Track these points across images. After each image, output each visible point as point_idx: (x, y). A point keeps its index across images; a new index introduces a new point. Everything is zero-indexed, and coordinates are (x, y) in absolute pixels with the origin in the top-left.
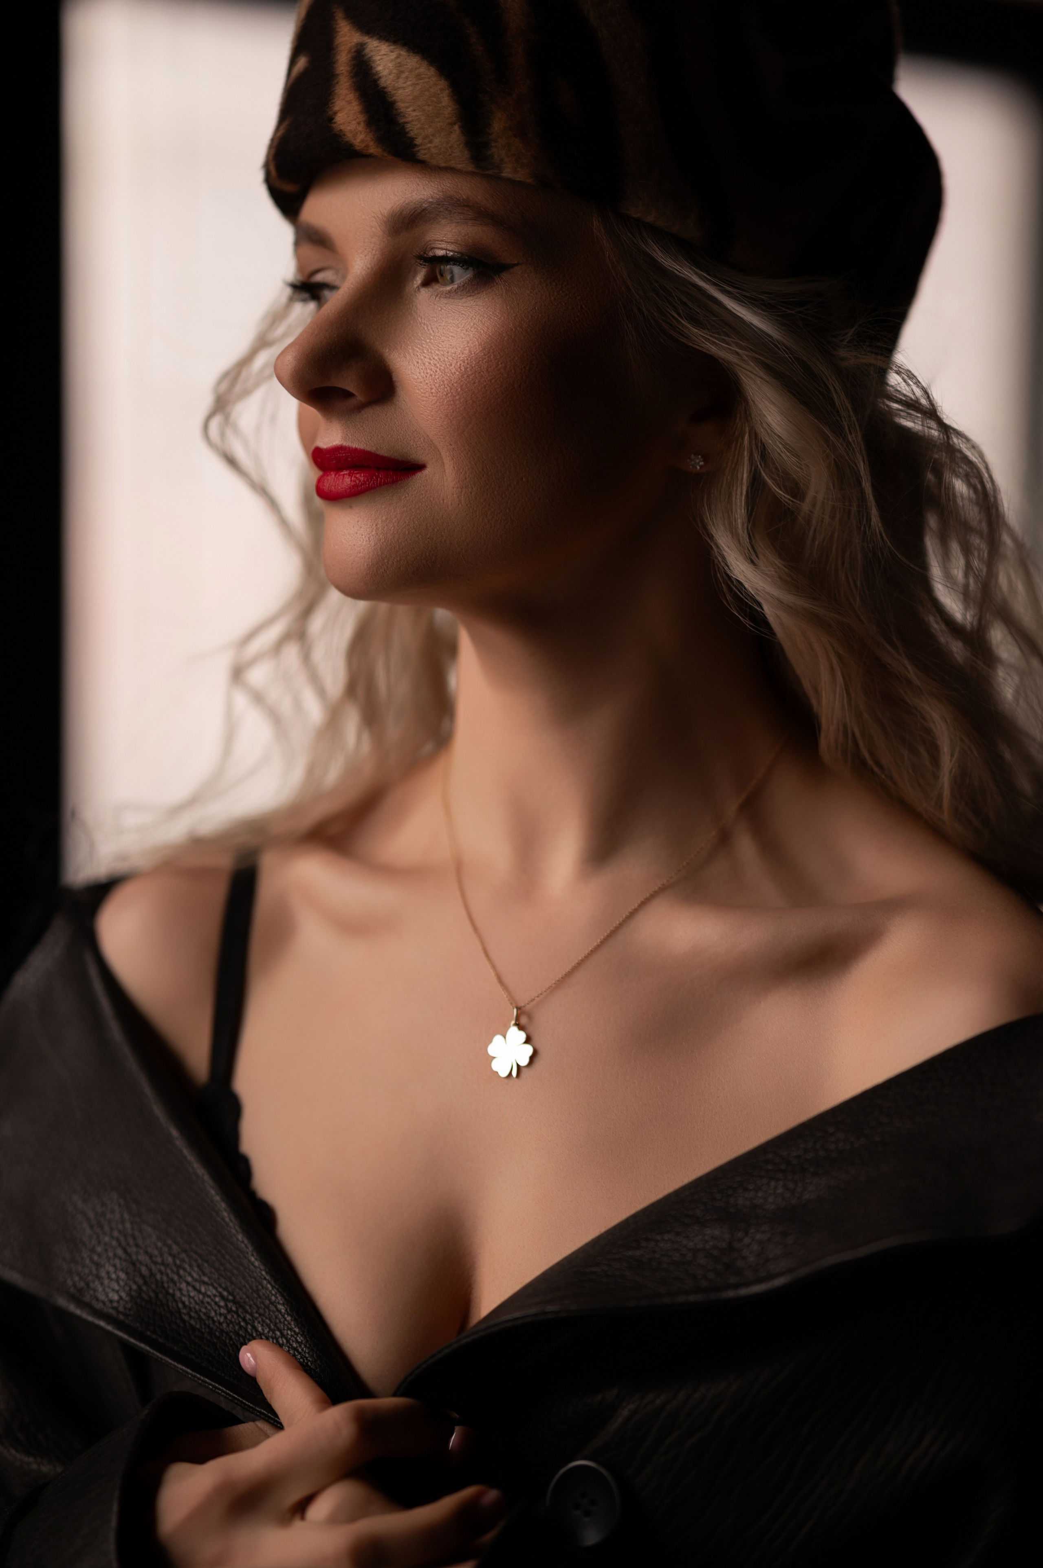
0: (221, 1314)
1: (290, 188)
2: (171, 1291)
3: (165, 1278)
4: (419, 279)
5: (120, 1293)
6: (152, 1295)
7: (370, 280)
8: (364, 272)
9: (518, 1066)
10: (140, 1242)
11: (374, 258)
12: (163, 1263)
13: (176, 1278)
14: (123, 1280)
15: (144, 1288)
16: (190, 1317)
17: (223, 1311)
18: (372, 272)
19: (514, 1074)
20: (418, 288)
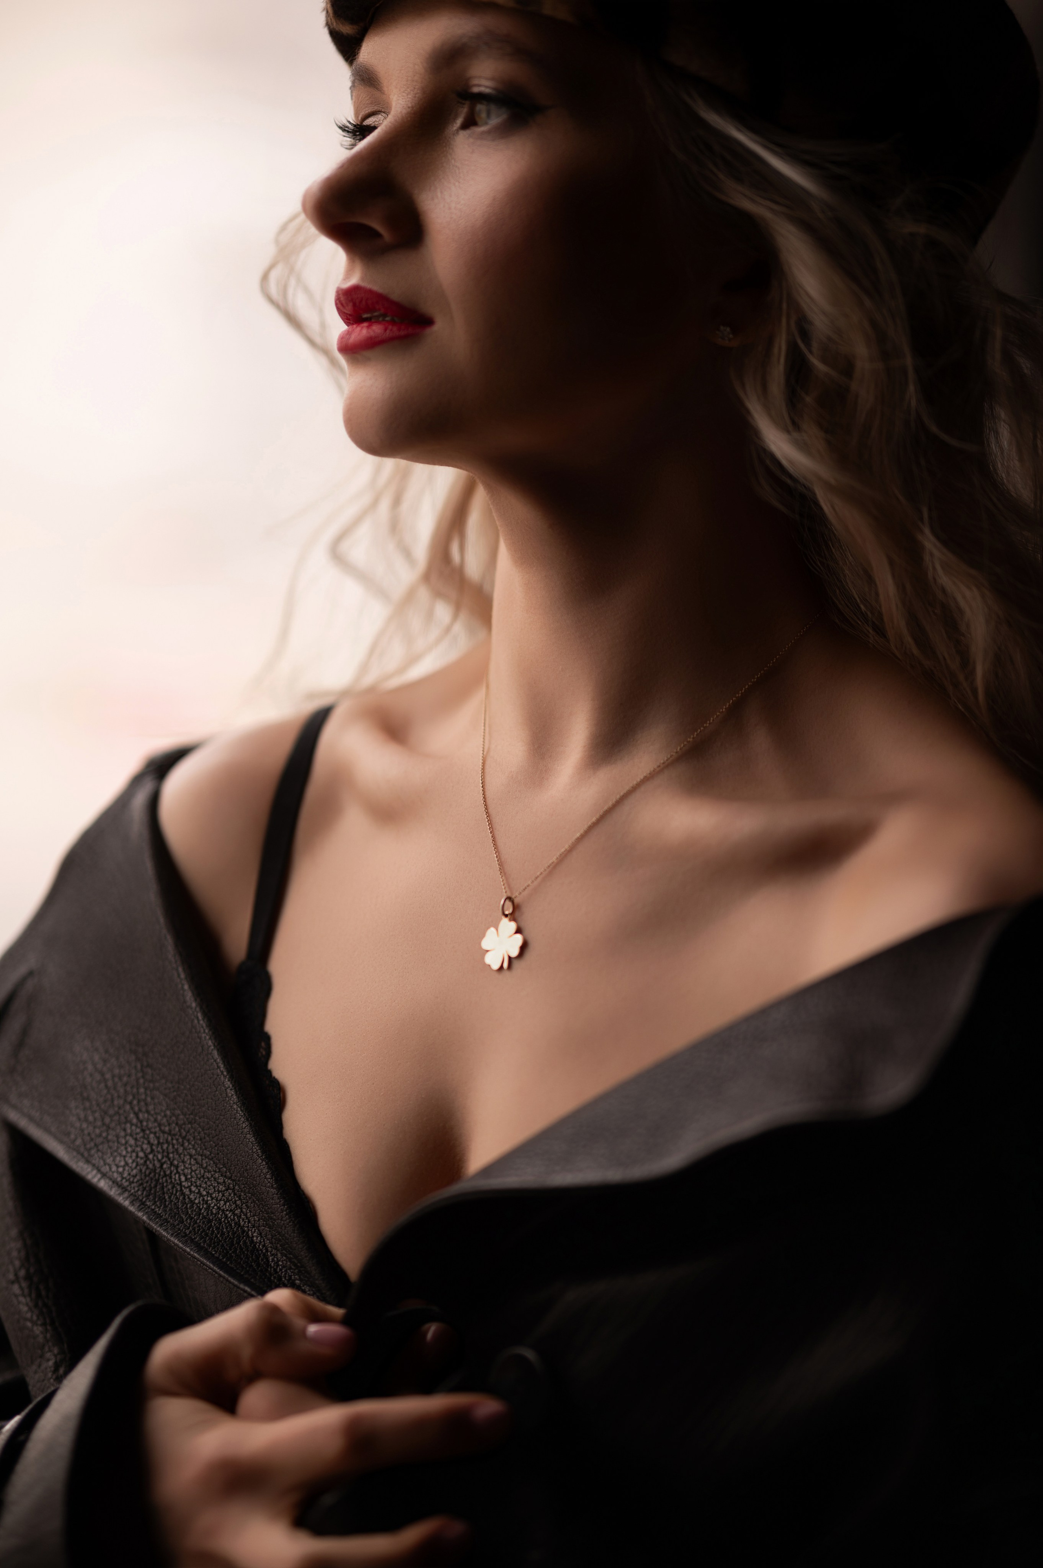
0: (219, 1192)
1: (347, 29)
2: (176, 1162)
3: (171, 1149)
4: (459, 122)
5: (127, 1159)
6: (158, 1165)
7: (409, 119)
8: (404, 111)
9: (510, 958)
10: (151, 1108)
11: (415, 97)
12: (170, 1133)
13: (181, 1150)
14: (131, 1146)
15: (151, 1156)
16: (190, 1191)
17: (222, 1188)
18: (412, 111)
19: (506, 965)
20: (457, 130)
